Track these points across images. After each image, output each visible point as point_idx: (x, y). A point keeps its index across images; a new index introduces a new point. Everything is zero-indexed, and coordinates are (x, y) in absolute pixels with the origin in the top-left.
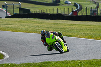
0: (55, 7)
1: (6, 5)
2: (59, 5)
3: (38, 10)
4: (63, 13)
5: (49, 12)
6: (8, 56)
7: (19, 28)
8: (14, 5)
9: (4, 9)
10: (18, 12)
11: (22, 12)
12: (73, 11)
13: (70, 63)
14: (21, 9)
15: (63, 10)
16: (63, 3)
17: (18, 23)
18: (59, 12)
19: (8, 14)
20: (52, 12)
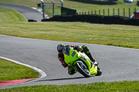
0: (111, 8)
1: (43, 3)
2: (115, 4)
3: (87, 11)
4: (121, 15)
5: (102, 14)
6: (45, 75)
7: (61, 36)
8: (53, 4)
9: (40, 10)
10: (60, 14)
11: (64, 13)
12: (135, 13)
13: (131, 84)
14: (63, 9)
15: (121, 11)
16: (122, 1)
17: (59, 29)
18: (116, 14)
19: (46, 16)
20: (106, 14)
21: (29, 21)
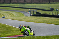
1: (30, 11)
3: (44, 13)
5: (49, 14)
7: (36, 21)
8: (33, 11)
10: (35, 14)
11: (37, 14)
13: (58, 36)
16: (55, 10)
19: (31, 14)
21: (26, 16)
